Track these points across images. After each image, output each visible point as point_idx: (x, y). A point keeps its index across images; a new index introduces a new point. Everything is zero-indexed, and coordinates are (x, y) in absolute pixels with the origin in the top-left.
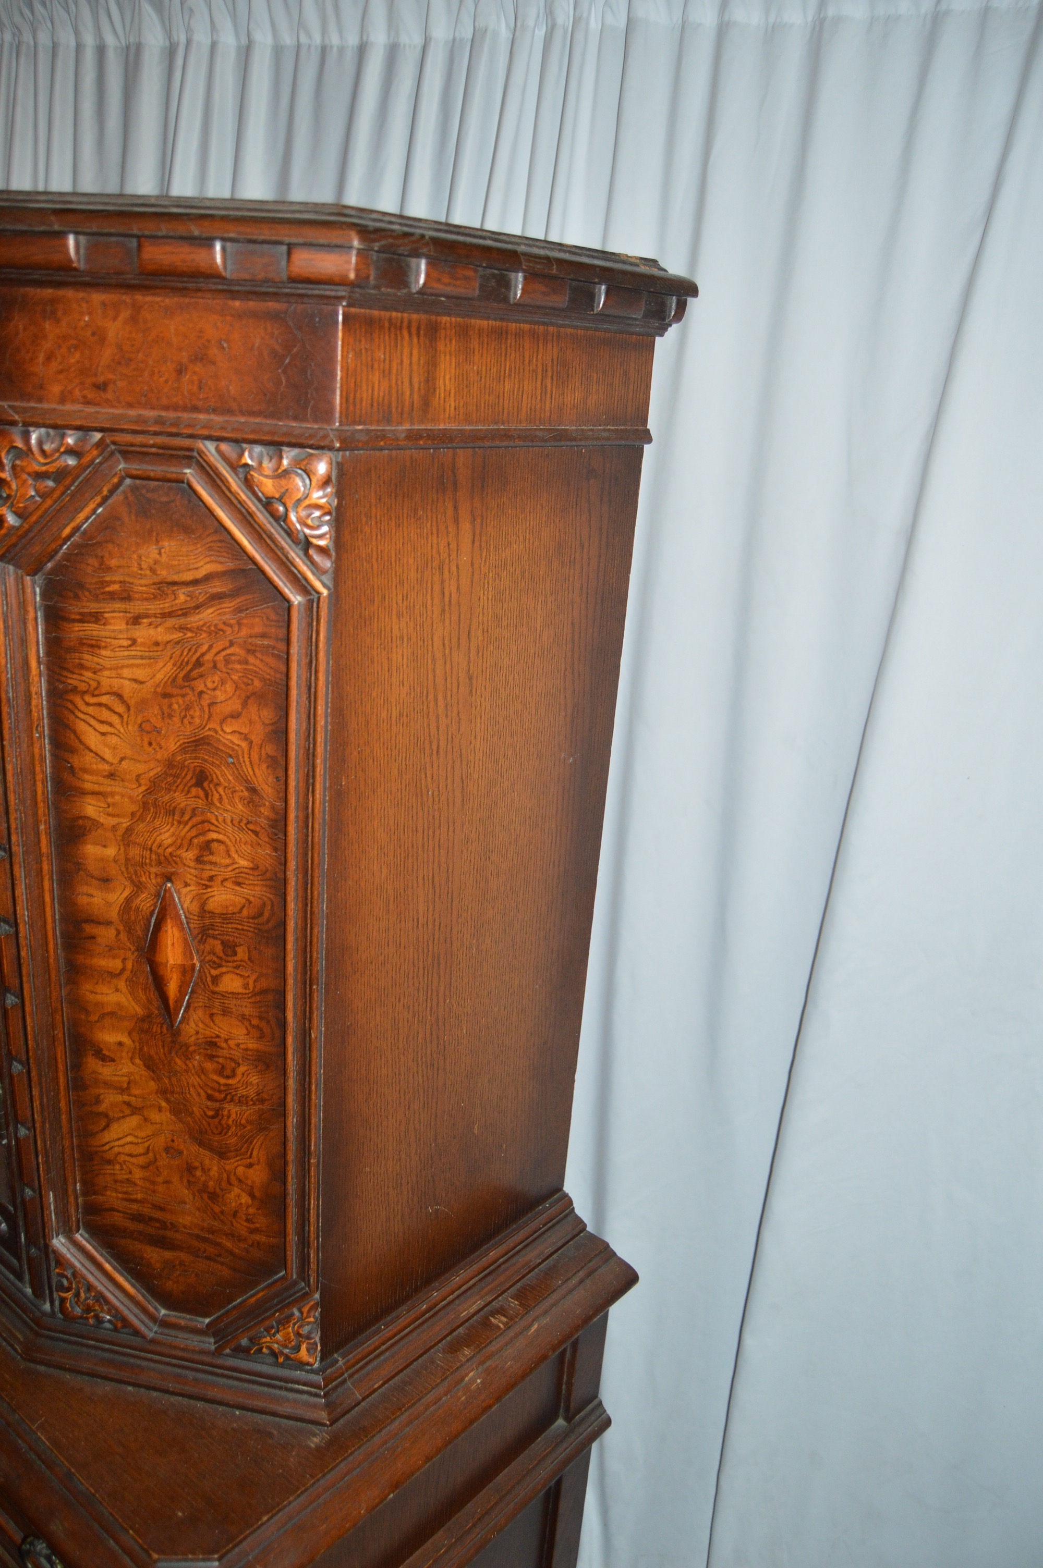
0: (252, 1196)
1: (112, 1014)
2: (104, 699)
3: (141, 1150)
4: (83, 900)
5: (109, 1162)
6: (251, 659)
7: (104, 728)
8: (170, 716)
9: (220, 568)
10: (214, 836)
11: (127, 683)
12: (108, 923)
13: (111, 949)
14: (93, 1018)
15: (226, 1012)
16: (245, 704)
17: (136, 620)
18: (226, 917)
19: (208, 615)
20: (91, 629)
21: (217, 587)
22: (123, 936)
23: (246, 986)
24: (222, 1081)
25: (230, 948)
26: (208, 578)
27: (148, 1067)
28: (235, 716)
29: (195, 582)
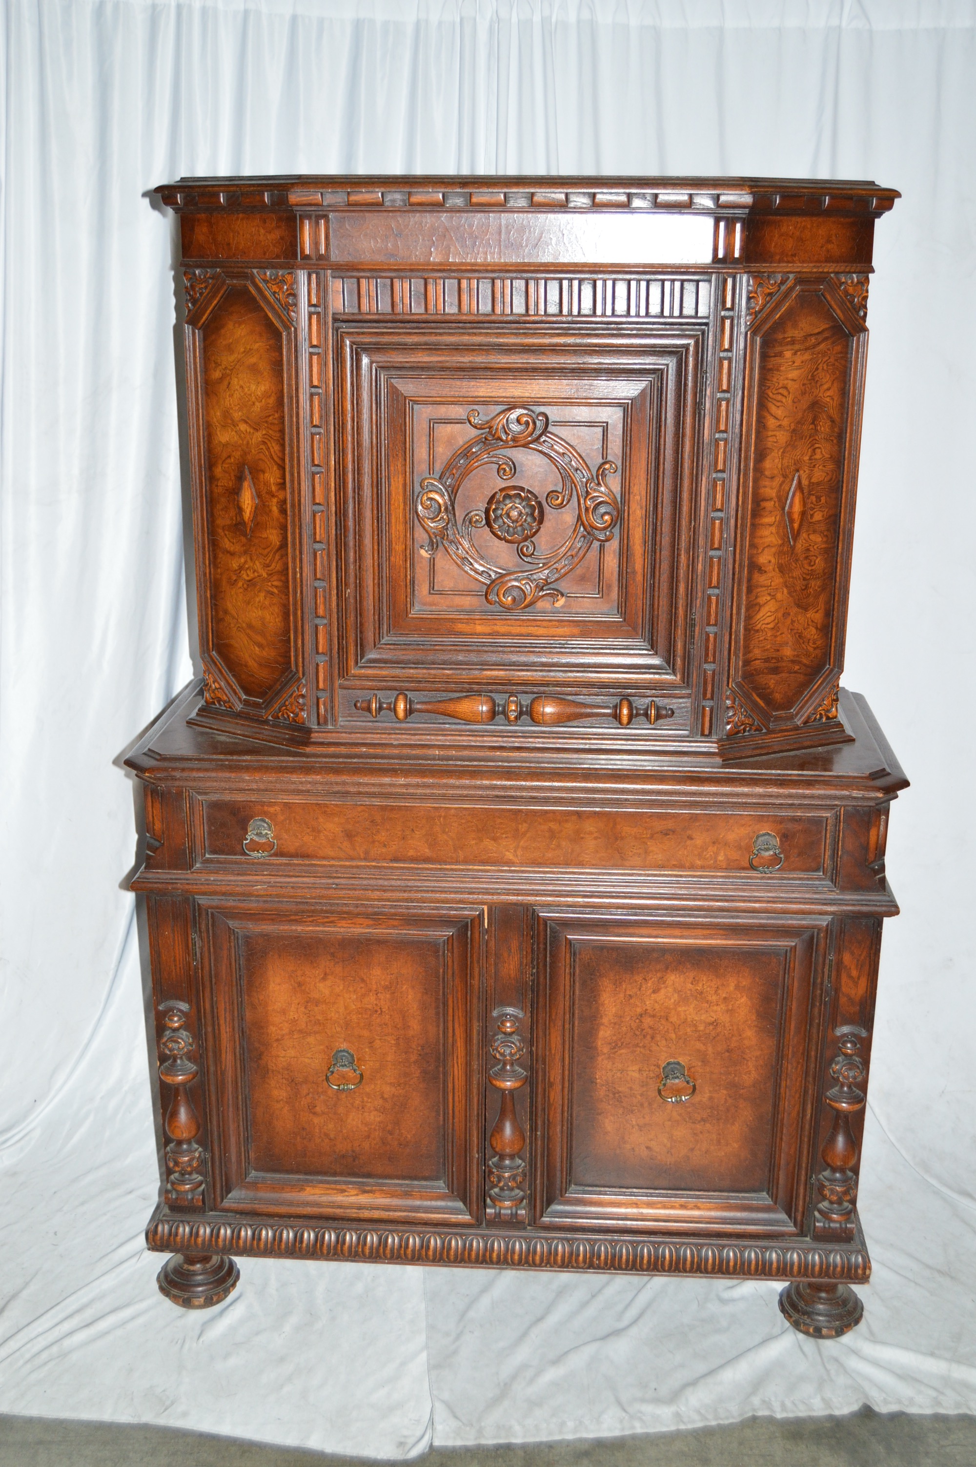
0: (817, 628)
1: (769, 546)
2: (781, 391)
3: (772, 618)
4: (762, 491)
5: (757, 631)
6: (837, 364)
7: (779, 404)
8: (805, 393)
9: (827, 326)
10: (817, 445)
11: (790, 382)
12: (771, 499)
13: (771, 512)
14: (760, 551)
15: (814, 532)
16: (833, 383)
17: (795, 354)
18: (818, 484)
19: (822, 346)
20: (778, 360)
21: (826, 334)
22: (777, 505)
23: (823, 516)
24: (810, 568)
25: (818, 498)
26: (823, 331)
27: (781, 571)
28: (828, 389)
29: (818, 333)
